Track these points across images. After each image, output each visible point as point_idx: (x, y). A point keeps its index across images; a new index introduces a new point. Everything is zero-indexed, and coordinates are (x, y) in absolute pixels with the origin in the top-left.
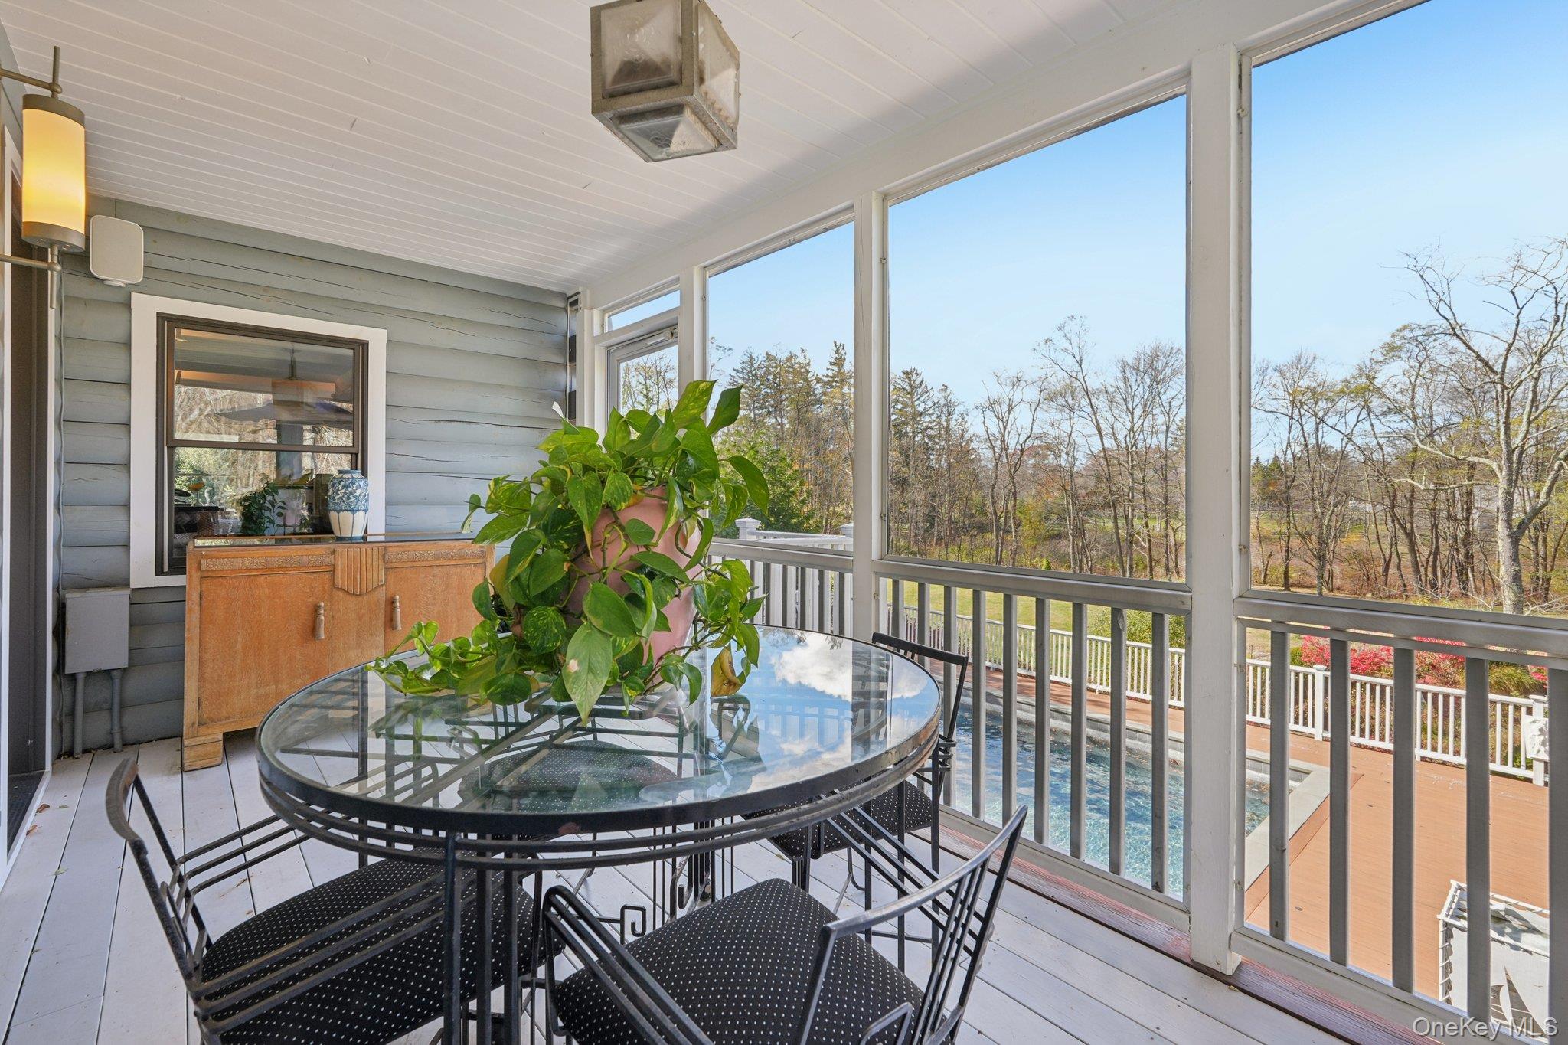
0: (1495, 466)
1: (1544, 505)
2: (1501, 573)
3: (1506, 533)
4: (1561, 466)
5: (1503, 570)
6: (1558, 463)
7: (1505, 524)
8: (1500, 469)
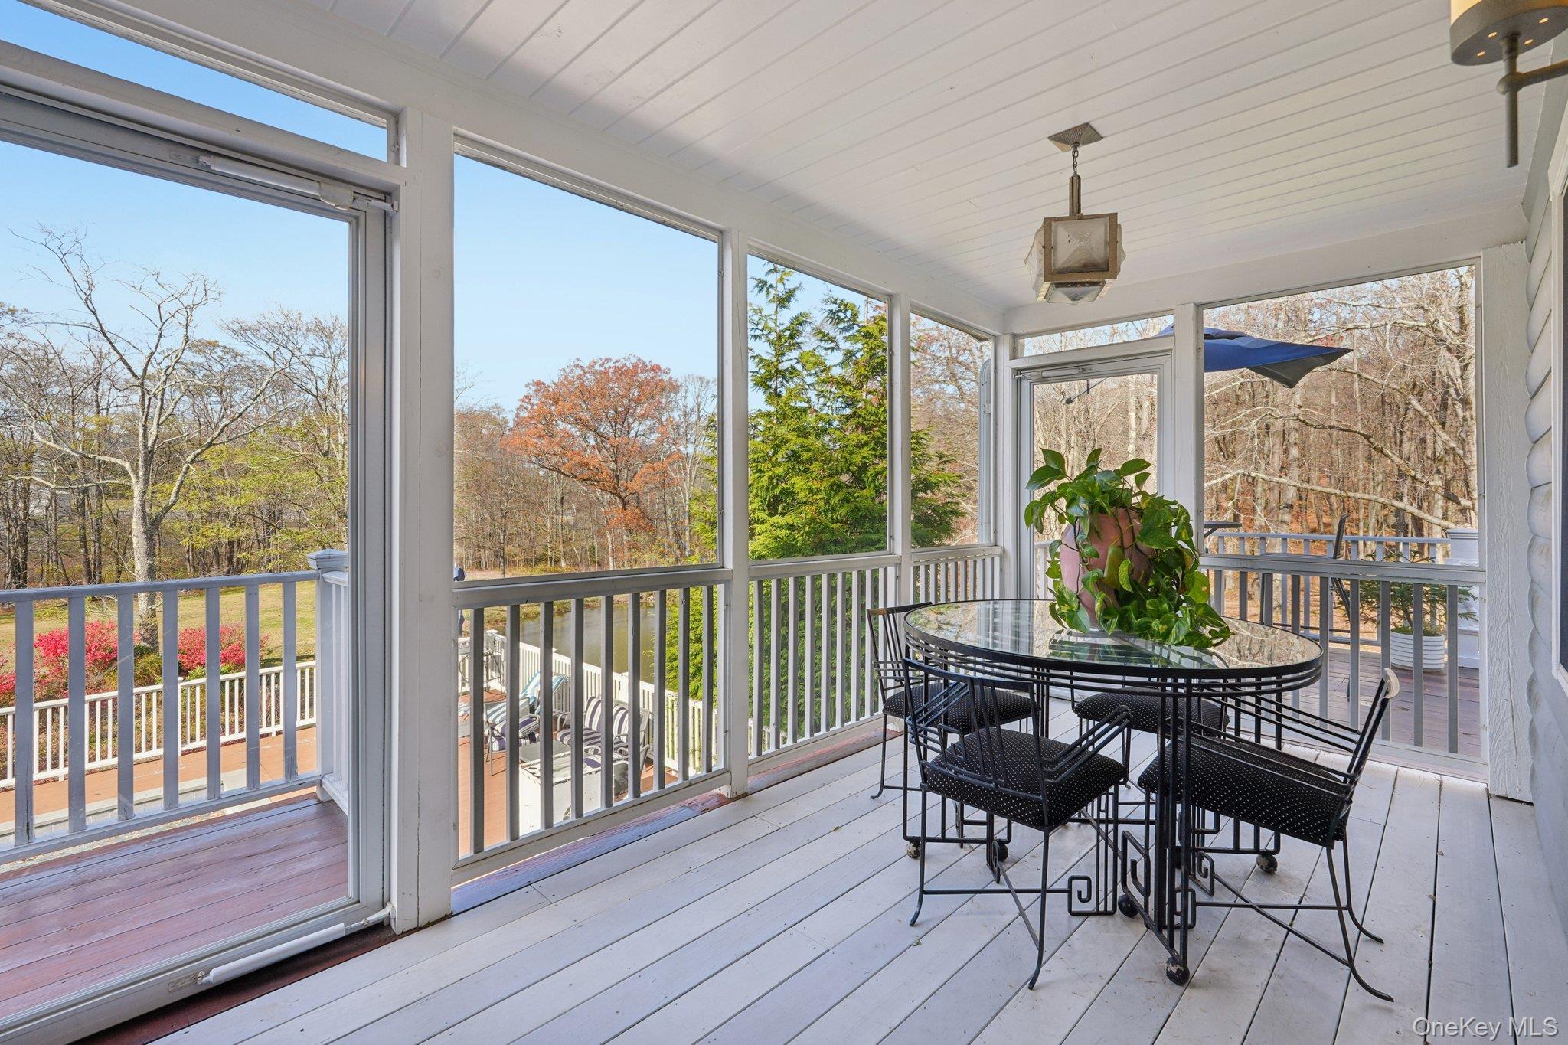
0: (127, 466)
1: (174, 503)
2: (136, 568)
3: (142, 530)
4: (188, 468)
5: (138, 565)
6: (185, 466)
7: (141, 522)
8: (136, 470)
